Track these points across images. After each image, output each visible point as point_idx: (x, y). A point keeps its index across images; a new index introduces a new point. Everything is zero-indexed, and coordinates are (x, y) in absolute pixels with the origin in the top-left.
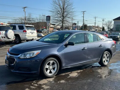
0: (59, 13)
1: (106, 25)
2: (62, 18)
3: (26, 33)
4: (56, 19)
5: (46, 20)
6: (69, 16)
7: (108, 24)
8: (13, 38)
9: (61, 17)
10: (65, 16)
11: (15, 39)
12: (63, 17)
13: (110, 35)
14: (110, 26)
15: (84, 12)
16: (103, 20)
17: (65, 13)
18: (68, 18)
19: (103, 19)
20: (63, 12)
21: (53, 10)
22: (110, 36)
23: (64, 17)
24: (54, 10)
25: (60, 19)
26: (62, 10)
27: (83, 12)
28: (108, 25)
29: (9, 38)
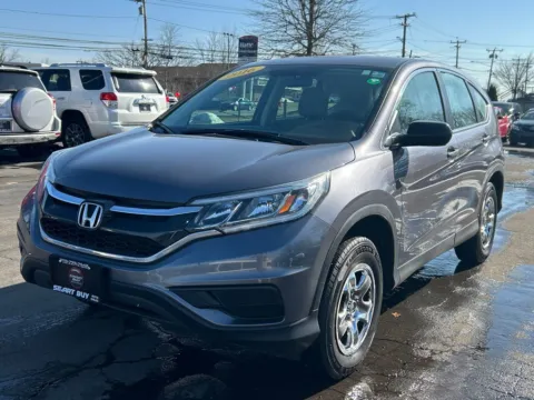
0: (290, 23)
1: (505, 75)
2: (306, 43)
3: (116, 107)
4: (280, 47)
5: (241, 55)
6: (337, 34)
7: (513, 71)
8: (49, 127)
9: (299, 40)
10: (318, 36)
11: (59, 131)
12: (310, 37)
13: (521, 121)
14: (523, 79)
15: (406, 17)
16: (491, 56)
17: (319, 21)
18: (334, 43)
19: (491, 53)
20: (311, 15)
21: (265, 5)
22: (519, 125)
23: (316, 39)
24: (267, 10)
25: (296, 47)
26: (304, 5)
27: (403, 20)
28: (513, 79)
29: (28, 131)
